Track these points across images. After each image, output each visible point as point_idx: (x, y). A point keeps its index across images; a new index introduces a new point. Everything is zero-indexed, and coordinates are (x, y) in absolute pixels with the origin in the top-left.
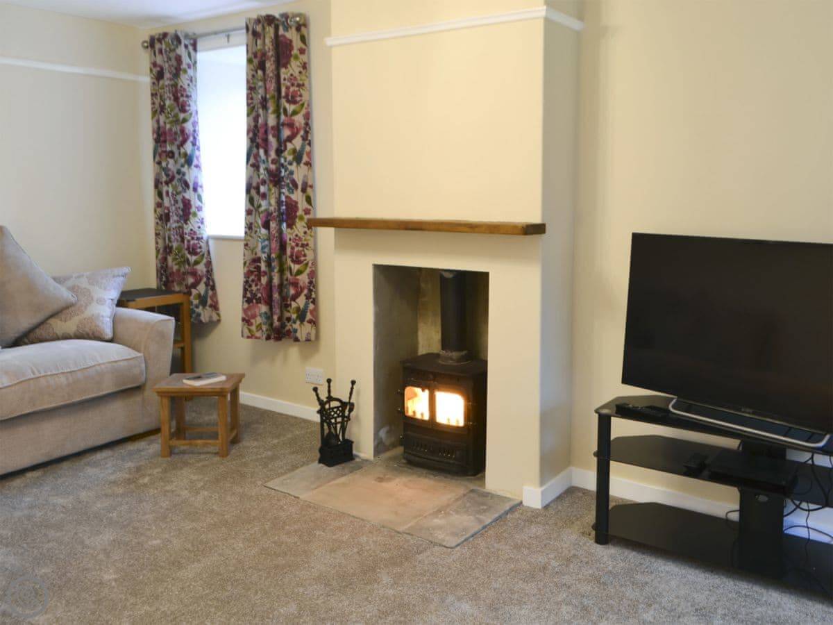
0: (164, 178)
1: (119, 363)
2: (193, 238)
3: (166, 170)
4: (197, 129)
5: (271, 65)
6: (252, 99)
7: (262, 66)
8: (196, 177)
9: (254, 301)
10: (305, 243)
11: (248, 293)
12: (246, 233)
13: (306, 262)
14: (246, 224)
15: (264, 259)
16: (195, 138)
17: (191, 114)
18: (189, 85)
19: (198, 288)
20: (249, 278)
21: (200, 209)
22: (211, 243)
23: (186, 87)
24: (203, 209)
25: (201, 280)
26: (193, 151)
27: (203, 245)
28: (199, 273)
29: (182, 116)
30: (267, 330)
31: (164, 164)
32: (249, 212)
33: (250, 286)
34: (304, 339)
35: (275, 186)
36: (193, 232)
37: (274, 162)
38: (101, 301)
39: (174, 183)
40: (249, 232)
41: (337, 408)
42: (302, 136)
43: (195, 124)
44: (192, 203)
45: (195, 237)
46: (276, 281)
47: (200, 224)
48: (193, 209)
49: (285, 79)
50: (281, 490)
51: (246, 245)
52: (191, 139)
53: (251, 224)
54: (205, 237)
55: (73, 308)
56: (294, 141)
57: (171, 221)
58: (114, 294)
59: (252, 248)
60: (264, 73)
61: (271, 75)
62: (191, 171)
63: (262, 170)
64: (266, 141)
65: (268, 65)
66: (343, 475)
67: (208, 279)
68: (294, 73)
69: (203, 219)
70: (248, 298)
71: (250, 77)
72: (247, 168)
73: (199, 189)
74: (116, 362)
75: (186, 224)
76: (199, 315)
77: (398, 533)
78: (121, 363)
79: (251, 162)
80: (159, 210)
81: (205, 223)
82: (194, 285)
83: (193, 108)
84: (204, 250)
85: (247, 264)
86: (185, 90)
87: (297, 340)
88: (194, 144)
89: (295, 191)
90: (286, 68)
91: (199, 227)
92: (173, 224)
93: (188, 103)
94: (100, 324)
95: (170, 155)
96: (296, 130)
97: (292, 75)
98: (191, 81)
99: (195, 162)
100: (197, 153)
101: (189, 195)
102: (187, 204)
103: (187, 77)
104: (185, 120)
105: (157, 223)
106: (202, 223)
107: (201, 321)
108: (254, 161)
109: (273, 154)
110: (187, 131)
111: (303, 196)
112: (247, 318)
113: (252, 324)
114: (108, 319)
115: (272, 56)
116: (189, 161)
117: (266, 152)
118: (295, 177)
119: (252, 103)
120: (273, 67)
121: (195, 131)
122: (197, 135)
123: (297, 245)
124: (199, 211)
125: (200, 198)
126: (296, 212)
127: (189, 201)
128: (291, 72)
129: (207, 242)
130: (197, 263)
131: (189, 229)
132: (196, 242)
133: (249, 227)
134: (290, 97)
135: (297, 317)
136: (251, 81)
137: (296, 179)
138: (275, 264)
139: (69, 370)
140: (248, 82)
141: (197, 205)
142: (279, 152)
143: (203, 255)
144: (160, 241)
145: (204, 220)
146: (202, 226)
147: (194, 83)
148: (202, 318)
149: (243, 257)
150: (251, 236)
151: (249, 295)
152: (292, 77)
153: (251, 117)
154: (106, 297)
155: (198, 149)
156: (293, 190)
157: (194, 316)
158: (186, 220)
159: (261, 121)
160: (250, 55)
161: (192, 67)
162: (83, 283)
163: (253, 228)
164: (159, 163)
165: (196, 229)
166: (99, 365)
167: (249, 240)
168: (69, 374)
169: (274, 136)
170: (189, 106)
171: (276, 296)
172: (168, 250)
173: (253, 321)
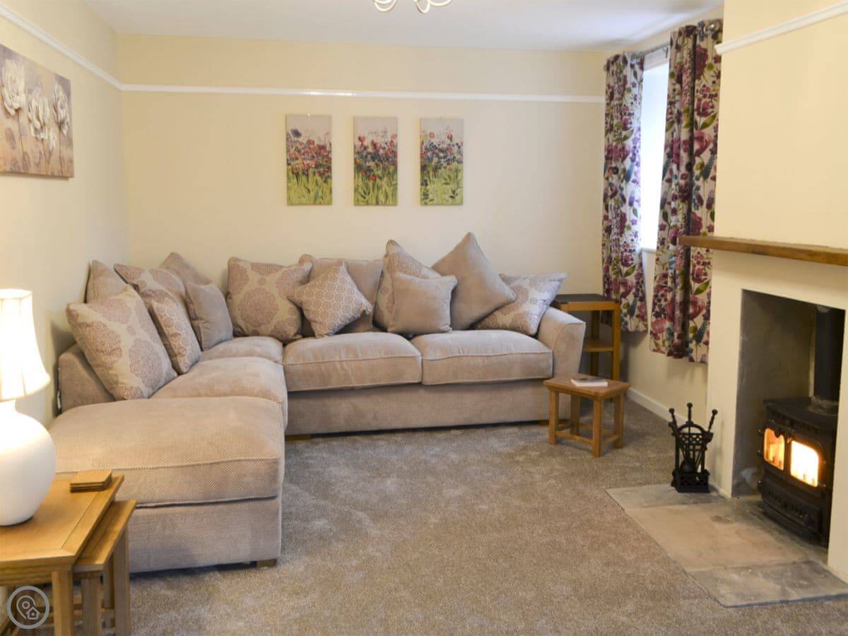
0: (610, 193)
1: (528, 355)
2: (626, 250)
3: (611, 185)
4: (637, 145)
5: (687, 77)
6: (671, 113)
7: (679, 81)
8: (633, 192)
9: (663, 316)
10: (707, 261)
11: (657, 307)
12: (658, 248)
13: (706, 281)
14: (659, 239)
15: (670, 275)
16: (634, 155)
17: (632, 131)
18: (632, 103)
19: (627, 297)
20: (658, 292)
21: (634, 222)
22: (645, 256)
23: (629, 105)
24: (638, 223)
25: (630, 291)
26: (632, 167)
27: (635, 257)
28: (630, 284)
29: (624, 133)
30: (669, 346)
31: (610, 179)
32: (662, 228)
33: (659, 300)
34: (699, 360)
35: (683, 201)
36: (626, 245)
37: (683, 177)
38: (534, 301)
39: (616, 197)
40: (660, 247)
41: (698, 435)
42: (710, 150)
43: (636, 140)
44: (627, 217)
45: (628, 249)
46: (678, 298)
47: (633, 237)
48: (628, 223)
49: (697, 91)
50: (615, 499)
51: (657, 260)
52: (631, 155)
53: (664, 239)
54: (638, 250)
55: (512, 304)
56: (702, 156)
57: (612, 233)
58: (548, 296)
59: (663, 262)
60: (681, 87)
61: (687, 87)
62: (628, 186)
63: (673, 186)
64: (678, 155)
65: (684, 78)
66: (684, 503)
67: (638, 290)
68: (707, 84)
69: (636, 232)
70: (657, 312)
71: (671, 91)
72: (662, 184)
73: (635, 204)
74: (526, 354)
75: (621, 236)
76: (626, 323)
77: (685, 572)
78: (531, 356)
79: (666, 177)
80: (605, 222)
81: (639, 237)
82: (625, 295)
83: (635, 125)
84: (636, 261)
85: (657, 279)
86: (627, 108)
87: (691, 360)
88: (633, 160)
89: (700, 207)
90: (699, 79)
91: (632, 240)
92: (613, 237)
93: (629, 121)
94: (528, 320)
95: (615, 171)
96: (705, 144)
97: (704, 86)
98: (635, 99)
99: (633, 177)
100: (636, 168)
101: (626, 209)
102: (623, 218)
103: (630, 95)
104: (626, 138)
105: (604, 235)
106: (636, 236)
107: (627, 330)
108: (670, 176)
109: (683, 170)
110: (627, 148)
111: (707, 213)
112: (654, 332)
113: (659, 339)
114: (536, 317)
115: (689, 68)
116: (627, 176)
117: (678, 168)
118: (701, 192)
119: (671, 118)
120: (689, 79)
121: (635, 147)
122: (638, 151)
123: (698, 263)
124: (633, 224)
125: (635, 212)
126: (699, 229)
127: (625, 215)
128: (704, 82)
129: (640, 255)
130: (628, 274)
131: (623, 242)
132: (628, 254)
133: (662, 242)
134: (701, 110)
135: (694, 337)
136: (672, 96)
137: (702, 195)
138: (679, 280)
139: (486, 355)
140: (669, 96)
141: (631, 219)
142: (690, 166)
143: (634, 267)
144: (605, 251)
145: (638, 234)
146: (635, 239)
147: (638, 101)
148: (629, 327)
149: (654, 272)
150: (663, 252)
151: (657, 309)
152: (705, 89)
153: (670, 132)
154: (538, 298)
155: (638, 164)
156: (698, 206)
157: (623, 323)
158: (621, 233)
159: (675, 135)
160: (672, 69)
161: (637, 85)
162: (525, 284)
163: (666, 243)
164: (607, 179)
165: (629, 242)
166: (511, 354)
167: (660, 255)
168: (485, 358)
169: (685, 151)
170: (631, 123)
171: (678, 313)
172: (609, 260)
173: (660, 335)
